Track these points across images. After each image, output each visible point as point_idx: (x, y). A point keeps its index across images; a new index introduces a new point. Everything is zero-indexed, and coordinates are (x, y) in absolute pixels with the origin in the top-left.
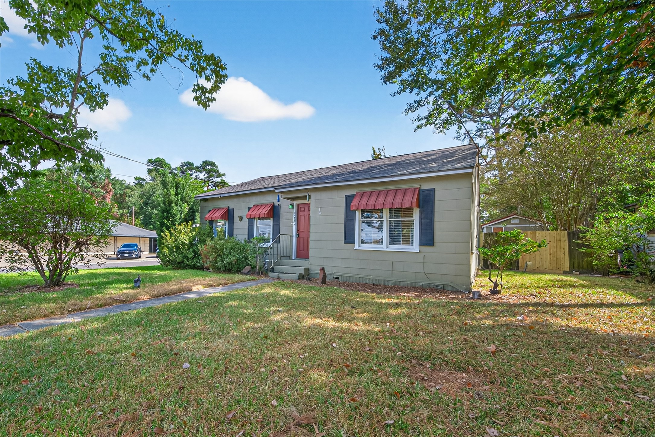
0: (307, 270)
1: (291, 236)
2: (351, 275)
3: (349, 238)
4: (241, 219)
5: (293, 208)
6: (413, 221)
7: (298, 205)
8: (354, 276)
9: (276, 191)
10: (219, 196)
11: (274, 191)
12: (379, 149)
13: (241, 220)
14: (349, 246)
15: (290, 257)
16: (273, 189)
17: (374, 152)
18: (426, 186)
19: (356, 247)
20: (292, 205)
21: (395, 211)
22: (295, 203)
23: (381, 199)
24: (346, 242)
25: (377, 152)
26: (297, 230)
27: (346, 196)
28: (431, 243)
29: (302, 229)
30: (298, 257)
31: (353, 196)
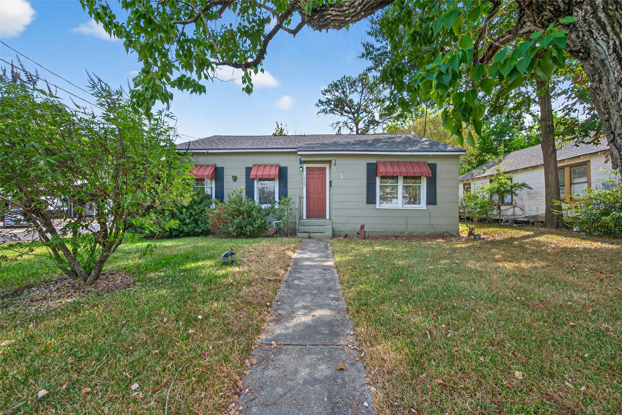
1: (301, 198)
2: (373, 230)
3: (371, 199)
4: (235, 179)
5: (303, 171)
6: (420, 187)
7: (307, 168)
8: (376, 230)
9: (299, 153)
10: (206, 151)
11: (295, 153)
14: (371, 206)
16: (296, 150)
17: (278, 126)
18: (430, 162)
19: (377, 207)
20: (302, 167)
21: (407, 179)
22: (305, 166)
24: (368, 202)
25: (280, 126)
26: (307, 192)
27: (368, 164)
28: (435, 203)
29: (311, 191)
30: (308, 217)
31: (376, 165)
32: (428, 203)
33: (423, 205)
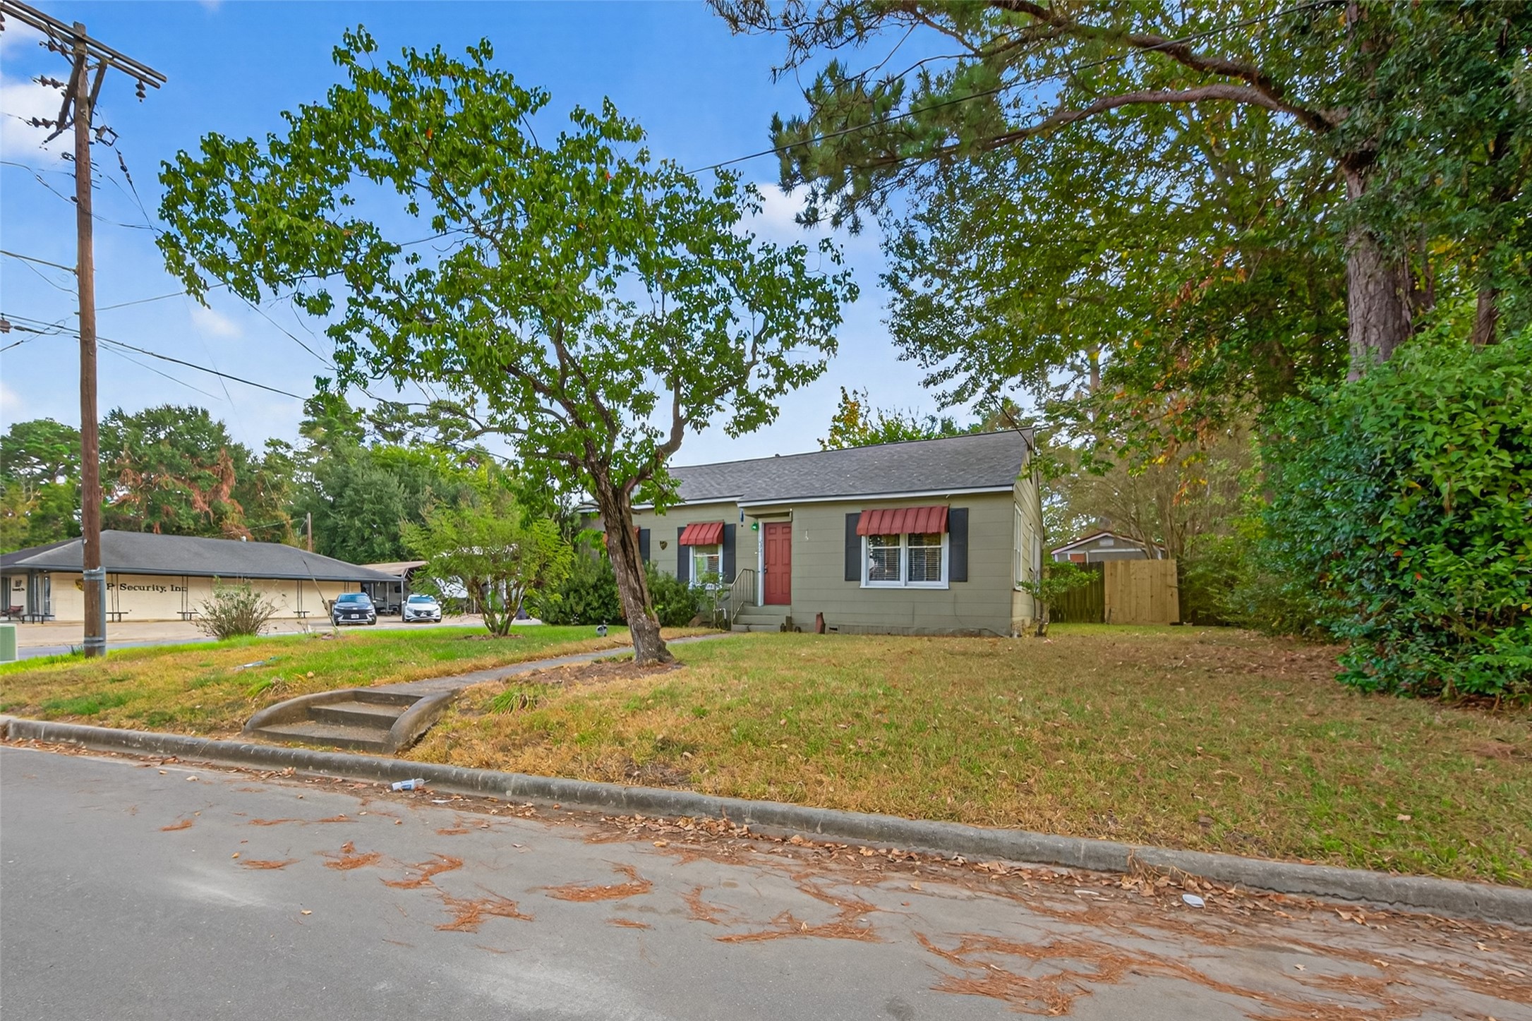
0: (789, 619)
1: (755, 572)
3: (852, 573)
4: (664, 545)
5: (757, 529)
6: (940, 550)
7: (765, 525)
9: (740, 505)
12: (855, 392)
13: (663, 548)
14: (852, 584)
15: (754, 603)
17: (845, 397)
18: (956, 505)
19: (863, 585)
20: (757, 525)
21: (915, 538)
22: (761, 522)
23: (898, 522)
24: (847, 579)
25: (851, 398)
26: (766, 562)
27: (848, 516)
28: (964, 578)
29: (772, 561)
30: (767, 601)
31: (857, 516)
32: (952, 579)
33: (943, 583)
